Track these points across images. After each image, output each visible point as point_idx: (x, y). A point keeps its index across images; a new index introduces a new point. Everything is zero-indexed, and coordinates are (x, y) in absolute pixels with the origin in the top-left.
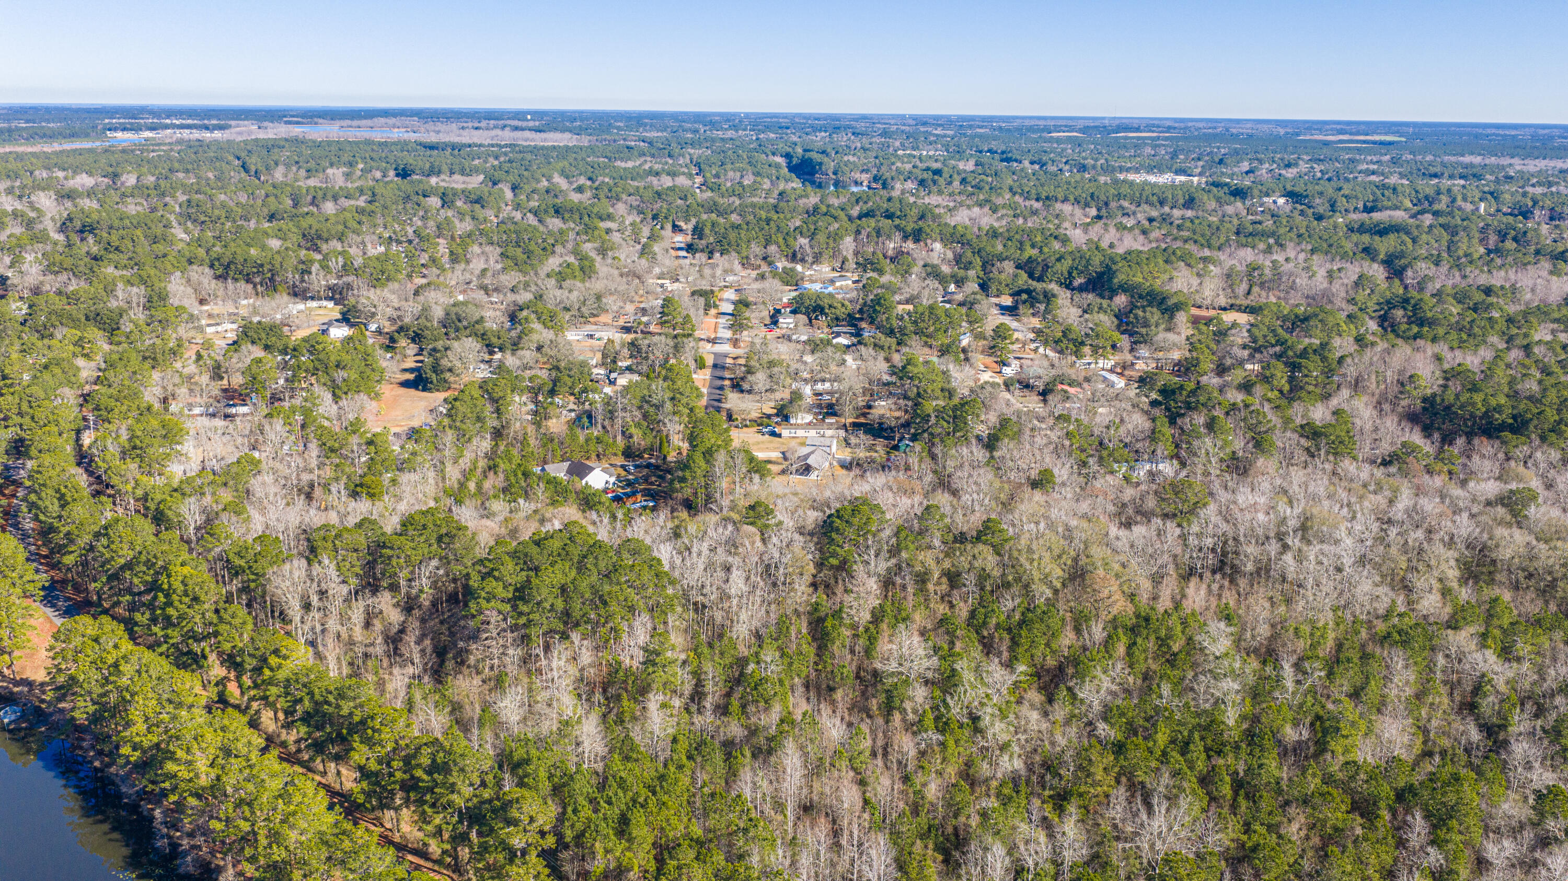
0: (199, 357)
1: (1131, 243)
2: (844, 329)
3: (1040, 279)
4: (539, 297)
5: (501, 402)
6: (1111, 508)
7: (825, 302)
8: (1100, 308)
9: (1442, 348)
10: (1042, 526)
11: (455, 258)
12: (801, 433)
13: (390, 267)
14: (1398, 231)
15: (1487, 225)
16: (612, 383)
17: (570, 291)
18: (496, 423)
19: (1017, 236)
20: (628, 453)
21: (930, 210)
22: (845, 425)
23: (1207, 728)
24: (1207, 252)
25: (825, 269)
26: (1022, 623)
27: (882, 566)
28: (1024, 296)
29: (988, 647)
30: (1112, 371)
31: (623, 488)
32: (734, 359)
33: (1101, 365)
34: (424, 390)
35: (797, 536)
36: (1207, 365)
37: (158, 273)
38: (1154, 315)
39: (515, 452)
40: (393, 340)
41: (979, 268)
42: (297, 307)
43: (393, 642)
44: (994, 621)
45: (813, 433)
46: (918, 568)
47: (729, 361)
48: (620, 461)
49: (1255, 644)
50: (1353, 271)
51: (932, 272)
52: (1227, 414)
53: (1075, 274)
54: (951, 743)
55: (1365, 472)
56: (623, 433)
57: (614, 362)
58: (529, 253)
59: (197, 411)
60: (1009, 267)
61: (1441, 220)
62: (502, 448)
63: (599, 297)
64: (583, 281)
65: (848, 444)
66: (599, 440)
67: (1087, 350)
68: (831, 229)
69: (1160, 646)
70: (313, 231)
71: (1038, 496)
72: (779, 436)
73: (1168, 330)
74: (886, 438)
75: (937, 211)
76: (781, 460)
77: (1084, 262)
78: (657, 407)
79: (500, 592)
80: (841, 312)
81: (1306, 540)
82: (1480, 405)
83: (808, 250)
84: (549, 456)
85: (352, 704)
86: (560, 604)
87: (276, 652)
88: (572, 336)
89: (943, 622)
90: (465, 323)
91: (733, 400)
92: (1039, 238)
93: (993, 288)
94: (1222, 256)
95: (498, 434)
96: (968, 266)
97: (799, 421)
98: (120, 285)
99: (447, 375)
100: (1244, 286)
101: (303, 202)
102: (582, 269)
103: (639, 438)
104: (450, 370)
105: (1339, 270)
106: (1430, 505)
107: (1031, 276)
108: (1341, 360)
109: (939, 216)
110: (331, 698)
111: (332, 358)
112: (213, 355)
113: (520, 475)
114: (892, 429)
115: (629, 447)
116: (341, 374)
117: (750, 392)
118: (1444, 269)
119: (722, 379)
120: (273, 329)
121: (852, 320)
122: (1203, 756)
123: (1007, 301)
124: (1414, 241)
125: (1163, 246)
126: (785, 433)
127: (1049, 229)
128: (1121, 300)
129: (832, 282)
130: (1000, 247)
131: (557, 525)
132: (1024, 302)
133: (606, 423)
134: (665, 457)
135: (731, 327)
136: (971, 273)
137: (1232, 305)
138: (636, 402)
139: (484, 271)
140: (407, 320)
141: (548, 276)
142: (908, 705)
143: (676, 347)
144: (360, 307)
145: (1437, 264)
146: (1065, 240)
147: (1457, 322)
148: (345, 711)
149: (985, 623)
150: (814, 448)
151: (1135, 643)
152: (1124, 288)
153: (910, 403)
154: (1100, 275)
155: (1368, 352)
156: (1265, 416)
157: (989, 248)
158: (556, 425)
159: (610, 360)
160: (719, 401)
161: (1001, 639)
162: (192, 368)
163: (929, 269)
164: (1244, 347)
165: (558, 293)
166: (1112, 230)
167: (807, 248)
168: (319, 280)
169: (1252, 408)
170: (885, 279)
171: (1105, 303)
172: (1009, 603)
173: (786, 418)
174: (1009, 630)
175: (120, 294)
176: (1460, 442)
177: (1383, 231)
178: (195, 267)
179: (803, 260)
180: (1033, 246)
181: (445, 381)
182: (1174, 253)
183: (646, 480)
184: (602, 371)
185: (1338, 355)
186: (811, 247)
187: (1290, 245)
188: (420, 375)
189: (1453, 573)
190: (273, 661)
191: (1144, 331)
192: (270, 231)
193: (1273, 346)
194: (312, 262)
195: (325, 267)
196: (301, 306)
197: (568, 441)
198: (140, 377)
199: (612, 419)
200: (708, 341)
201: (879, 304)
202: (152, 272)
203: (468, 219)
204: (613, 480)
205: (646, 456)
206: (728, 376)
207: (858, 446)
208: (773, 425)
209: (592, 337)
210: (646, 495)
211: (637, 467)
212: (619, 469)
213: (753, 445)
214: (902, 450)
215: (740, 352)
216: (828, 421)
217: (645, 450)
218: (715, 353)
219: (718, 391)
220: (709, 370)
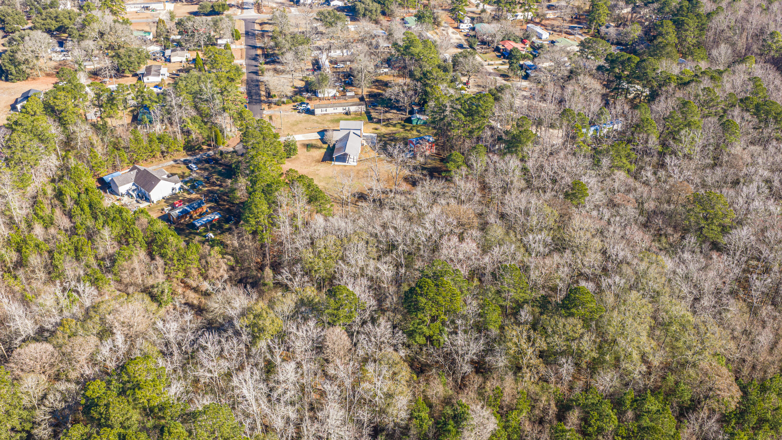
12: (330, 110)
16: (168, 60)
18: (62, 137)
20: (189, 148)
22: (363, 97)
32: (261, 24)
33: (525, 16)
34: (7, 80)
45: (340, 110)
47: (257, 27)
48: (182, 156)
56: (182, 129)
57: (167, 36)
65: (370, 119)
76: (320, 143)
78: (208, 102)
84: (117, 163)
88: (131, 8)
91: (268, 73)
97: (326, 95)
99: (23, 67)
103: (196, 132)
104: (26, 62)
115: (189, 142)
119: (255, 47)
126: (317, 110)
134: (222, 150)
138: (189, 100)
150: (348, 131)
159: (163, 38)
160: (256, 73)
173: (315, 93)
181: (23, 72)
183: (208, 181)
184: (158, 49)
200: (238, 7)
204: (178, 186)
205: (205, 147)
206: (259, 45)
207: (379, 121)
208: (306, 101)
209: (147, 8)
210: (211, 201)
211: (198, 162)
212: (183, 166)
213: (294, 125)
214: (414, 123)
215: (265, 17)
216: (348, 94)
217: (203, 143)
218: (245, 20)
219: (254, 63)
220: (243, 39)
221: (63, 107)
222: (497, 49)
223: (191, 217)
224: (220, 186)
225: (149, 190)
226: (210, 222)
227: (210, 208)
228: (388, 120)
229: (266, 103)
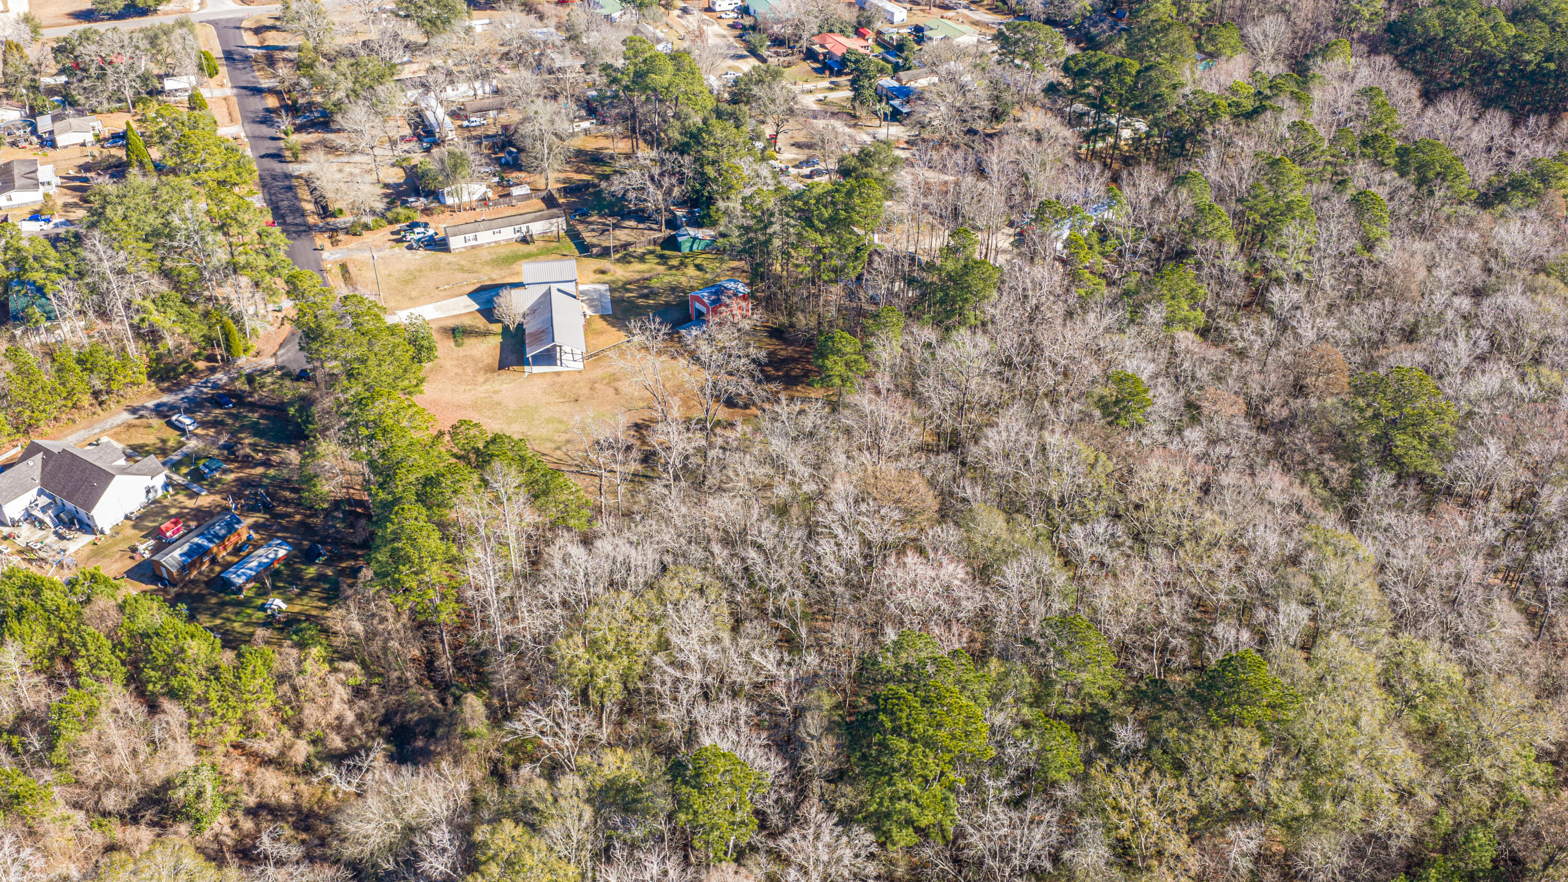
12: (485, 237)
16: (49, 143)
20: (162, 373)
22: (553, 195)
32: (258, 31)
45: (508, 233)
47: (250, 39)
48: (149, 395)
56: (137, 331)
65: (584, 249)
76: (481, 322)
97: (466, 198)
115: (159, 358)
119: (258, 91)
126: (453, 237)
150: (546, 287)
160: (277, 156)
173: (435, 195)
183: (233, 455)
184: (16, 115)
204: (160, 480)
205: (201, 365)
206: (266, 83)
207: (605, 253)
208: (419, 218)
210: (253, 509)
211: (193, 406)
212: (157, 422)
213: (406, 282)
214: (685, 249)
215: (261, 12)
216: (516, 191)
217: (195, 357)
218: (215, 23)
219: (265, 130)
220: (223, 70)
222: (810, 55)
223: (214, 561)
224: (267, 464)
225: (90, 504)
226: (267, 567)
227: (255, 527)
228: (625, 246)
229: (322, 231)
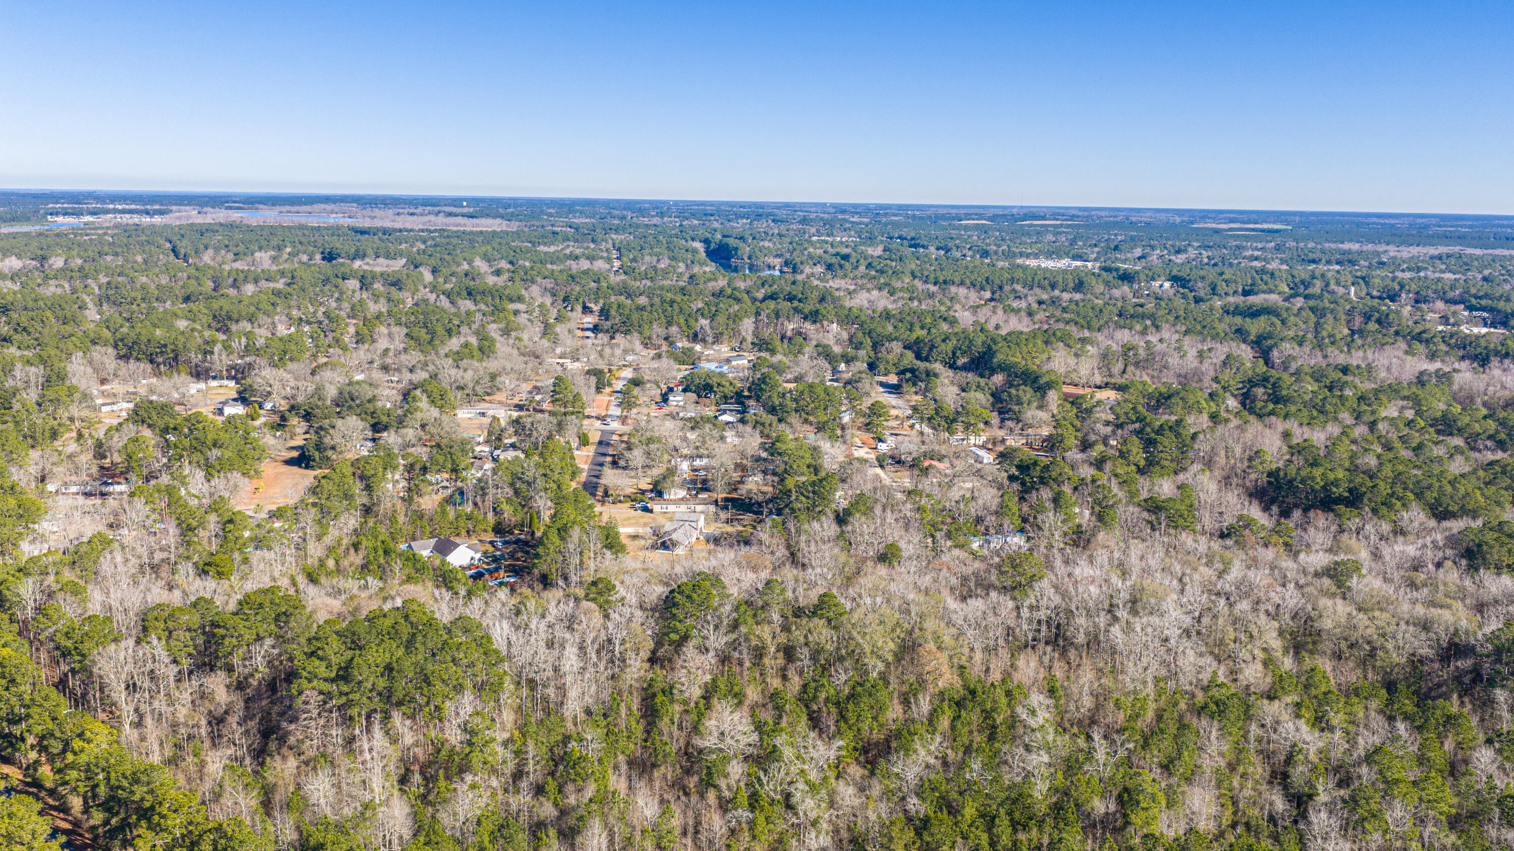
0: (80, 436)
1: (1019, 324)
2: (732, 407)
3: (927, 359)
4: (434, 376)
5: (372, 479)
6: (954, 581)
7: (714, 381)
8: (978, 386)
9: (1292, 425)
10: (879, 600)
11: (360, 339)
12: (672, 508)
13: (293, 347)
14: (1269, 313)
15: (1353, 308)
16: (495, 460)
17: (465, 370)
18: (365, 500)
19: (908, 318)
20: (499, 529)
21: (830, 294)
22: (716, 501)
23: (1015, 801)
24: (1087, 334)
25: (724, 350)
26: (852, 696)
27: (718, 641)
28: (908, 375)
29: (815, 721)
30: (983, 447)
31: (488, 564)
32: (620, 435)
33: (972, 442)
34: (307, 467)
35: (639, 613)
36: (1072, 441)
37: (58, 353)
38: (1027, 393)
39: (382, 529)
40: (283, 418)
41: (869, 348)
42: (195, 387)
43: (218, 724)
44: (823, 695)
45: (683, 508)
46: (754, 642)
47: (615, 438)
48: (490, 536)
49: (1078, 715)
50: (1221, 351)
51: (824, 352)
52: (1076, 489)
53: (958, 353)
54: (761, 820)
55: (1203, 545)
56: (494, 509)
57: (499, 439)
58: (432, 333)
59: (74, 489)
60: (897, 347)
61: (1311, 303)
62: (371, 524)
63: (493, 377)
64: (480, 360)
65: (716, 519)
66: (469, 518)
67: (960, 427)
68: (731, 310)
69: (985, 719)
70: (223, 313)
71: (882, 570)
72: (651, 511)
73: (1040, 407)
74: (756, 513)
75: (837, 294)
76: (649, 535)
77: (967, 342)
78: (529, 484)
79: (322, 671)
80: (729, 390)
81: (1134, 612)
82: (1319, 480)
83: (709, 331)
84: (418, 533)
85: (145, 789)
86: (382, 683)
87: (81, 735)
88: (463, 414)
89: (774, 696)
90: (358, 402)
91: (611, 477)
92: (929, 320)
93: (882, 367)
94: (1100, 337)
95: (367, 510)
96: (858, 346)
97: (672, 497)
98: (19, 366)
99: (330, 453)
100: (1120, 366)
101: (224, 284)
102: (480, 349)
103: (509, 513)
104: (333, 448)
105: (1210, 350)
106: (1259, 578)
107: (918, 357)
108: (1194, 437)
109: (839, 298)
110: (125, 784)
111: (209, 437)
112: (94, 433)
113: (381, 552)
114: (759, 504)
115: (499, 523)
116: (216, 452)
117: (625, 468)
118: (1307, 349)
119: (604, 455)
120: (164, 409)
121: (739, 398)
122: (1009, 830)
123: (893, 379)
124: (1283, 322)
125: (1046, 327)
126: (657, 508)
127: (940, 312)
128: (998, 379)
129: (728, 361)
130: (890, 328)
131: (399, 602)
132: (907, 381)
133: (478, 499)
134: (533, 533)
135: (619, 405)
136: (862, 353)
137: (1107, 384)
138: (508, 479)
139: (387, 350)
140: (300, 399)
141: (446, 356)
142: (723, 784)
143: (560, 424)
144: (256, 386)
145: (1300, 344)
146: (953, 322)
147: (1311, 399)
148: (136, 797)
149: (815, 697)
150: (682, 522)
151: (959, 716)
152: (1003, 368)
153: (776, 479)
154: (982, 356)
155: (1220, 429)
156: (1110, 491)
157: (879, 330)
158: (429, 502)
159: (495, 438)
160: (597, 477)
161: (829, 713)
162: (73, 447)
163: (820, 349)
164: (1107, 423)
165: (453, 372)
166: (1000, 312)
167: (707, 328)
168: (220, 359)
169: (1099, 483)
170: (778, 357)
171: (983, 382)
172: (842, 677)
173: (660, 494)
174: (838, 704)
175: (17, 373)
176: (1297, 514)
177: (1254, 313)
178: (98, 347)
179: (704, 341)
180: (922, 328)
181: (328, 459)
182: (1054, 334)
183: (512, 556)
184: (487, 449)
185: (1192, 431)
186: (712, 328)
187: (1166, 327)
188: (304, 453)
189: (1276, 644)
190: (77, 744)
191: (1016, 408)
192: (179, 313)
193: (1133, 422)
194: (214, 342)
195: (227, 347)
196: (202, 385)
197: (437, 518)
198: (15, 456)
199: (484, 495)
200: (598, 418)
201: (764, 382)
202: (53, 352)
203: (383, 300)
204: (478, 558)
205: (517, 531)
206: (610, 453)
207: (727, 521)
208: (647, 501)
209: (483, 414)
211: (505, 543)
212: (488, 544)
213: (624, 520)
215: (626, 429)
216: (700, 497)
217: (515, 527)
218: (602, 431)
219: (598, 468)
220: (593, 447)
221: (373, 472)
224: (524, 561)
225: (447, 555)
227: (508, 576)
228: (738, 521)
229: (600, 501)
